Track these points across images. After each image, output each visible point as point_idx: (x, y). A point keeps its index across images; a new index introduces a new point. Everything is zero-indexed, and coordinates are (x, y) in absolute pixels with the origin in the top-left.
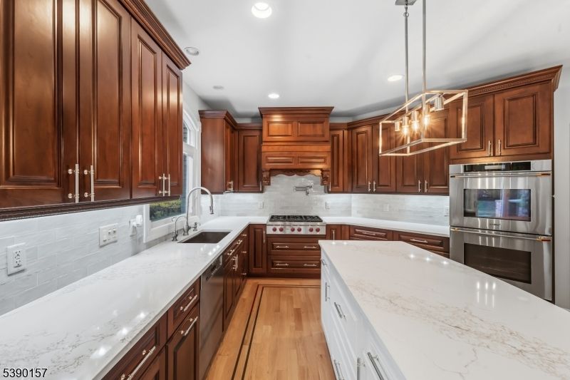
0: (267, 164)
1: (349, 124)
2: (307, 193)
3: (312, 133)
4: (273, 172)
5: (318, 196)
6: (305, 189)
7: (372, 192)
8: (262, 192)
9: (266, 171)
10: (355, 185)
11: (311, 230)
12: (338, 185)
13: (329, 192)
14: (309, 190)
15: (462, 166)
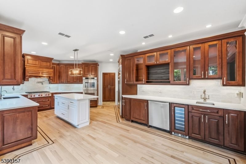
0: (28, 74)
1: (58, 64)
2: (42, 84)
3: (46, 65)
4: (31, 76)
5: (47, 85)
6: (42, 83)
7: (65, 83)
8: (23, 84)
9: (28, 76)
10: (60, 81)
11: (46, 95)
12: (55, 81)
13: (51, 83)
14: (43, 83)
15: (85, 78)
